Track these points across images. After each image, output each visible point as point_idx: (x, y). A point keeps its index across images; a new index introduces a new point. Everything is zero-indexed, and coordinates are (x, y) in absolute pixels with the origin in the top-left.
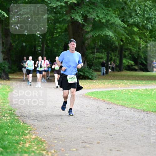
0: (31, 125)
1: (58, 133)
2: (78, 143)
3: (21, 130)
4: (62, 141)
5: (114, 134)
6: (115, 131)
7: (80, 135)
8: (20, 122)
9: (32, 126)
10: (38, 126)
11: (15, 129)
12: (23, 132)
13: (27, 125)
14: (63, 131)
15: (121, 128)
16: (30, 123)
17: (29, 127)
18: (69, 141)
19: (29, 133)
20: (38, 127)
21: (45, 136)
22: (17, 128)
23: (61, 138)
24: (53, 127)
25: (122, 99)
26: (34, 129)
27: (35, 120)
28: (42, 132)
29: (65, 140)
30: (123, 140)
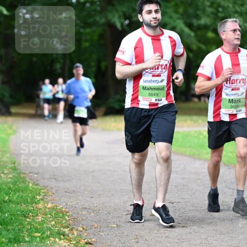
0: (45, 187)
1: (88, 199)
2: (121, 216)
3: (30, 195)
4: (94, 212)
5: (177, 201)
6: (179, 196)
7: (124, 202)
8: (29, 183)
9: (48, 188)
10: (56, 188)
11: (21, 193)
12: (34, 197)
13: (39, 188)
14: (97, 196)
15: (187, 192)
16: (45, 184)
17: (42, 191)
18: (106, 212)
19: (42, 200)
20: (56, 190)
21: (69, 204)
22: (22, 192)
23: (92, 208)
24: (80, 191)
25: (190, 146)
26: (50, 193)
27: (51, 179)
28: (62, 198)
29: (100, 211)
30: (191, 210)
